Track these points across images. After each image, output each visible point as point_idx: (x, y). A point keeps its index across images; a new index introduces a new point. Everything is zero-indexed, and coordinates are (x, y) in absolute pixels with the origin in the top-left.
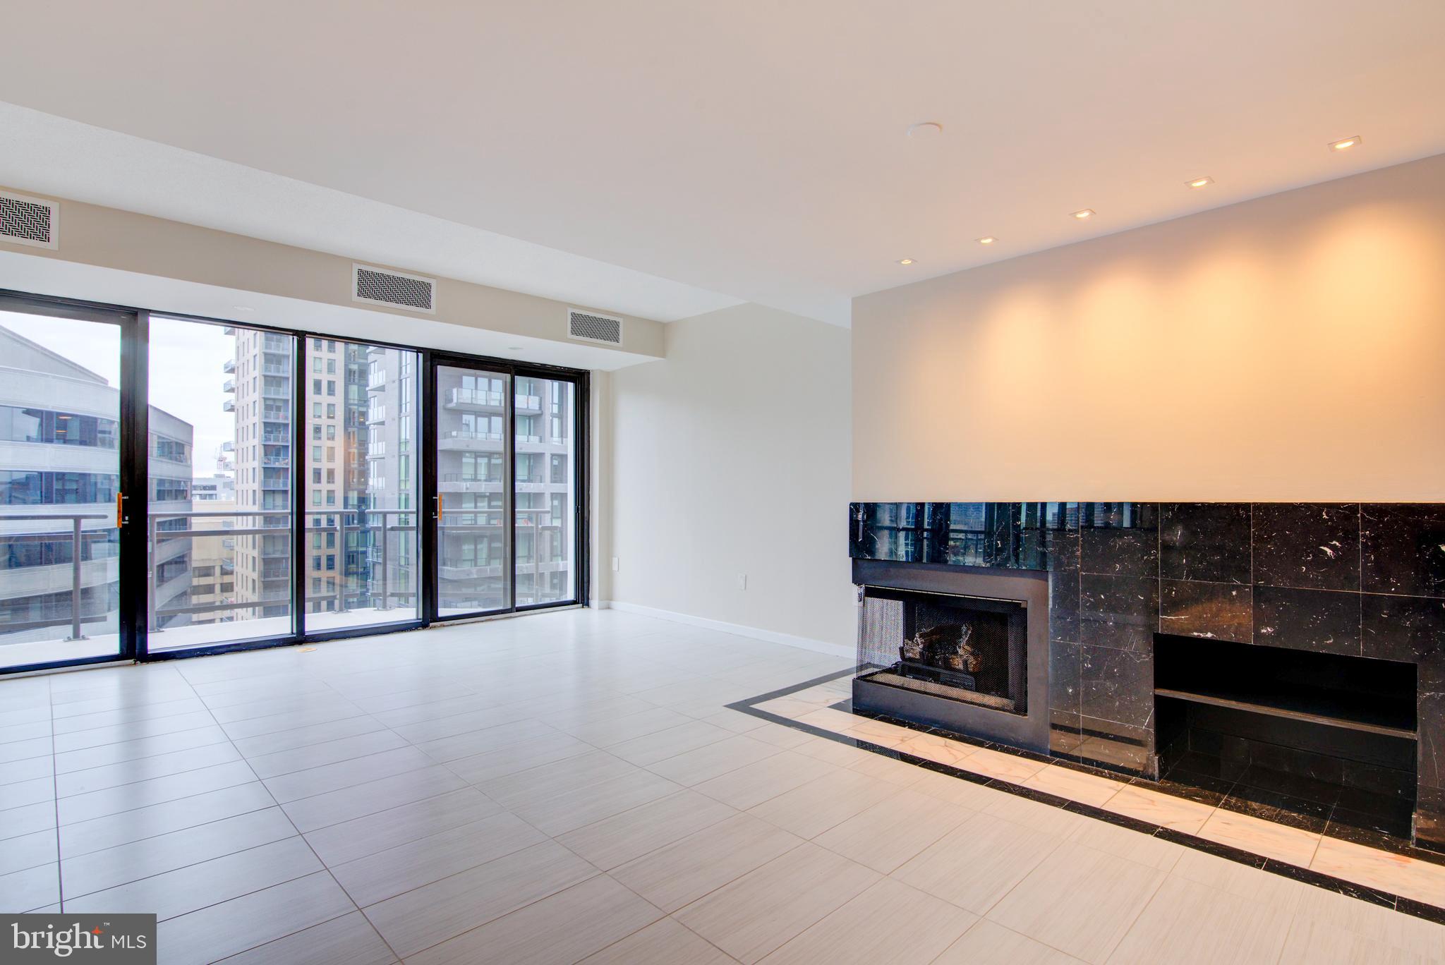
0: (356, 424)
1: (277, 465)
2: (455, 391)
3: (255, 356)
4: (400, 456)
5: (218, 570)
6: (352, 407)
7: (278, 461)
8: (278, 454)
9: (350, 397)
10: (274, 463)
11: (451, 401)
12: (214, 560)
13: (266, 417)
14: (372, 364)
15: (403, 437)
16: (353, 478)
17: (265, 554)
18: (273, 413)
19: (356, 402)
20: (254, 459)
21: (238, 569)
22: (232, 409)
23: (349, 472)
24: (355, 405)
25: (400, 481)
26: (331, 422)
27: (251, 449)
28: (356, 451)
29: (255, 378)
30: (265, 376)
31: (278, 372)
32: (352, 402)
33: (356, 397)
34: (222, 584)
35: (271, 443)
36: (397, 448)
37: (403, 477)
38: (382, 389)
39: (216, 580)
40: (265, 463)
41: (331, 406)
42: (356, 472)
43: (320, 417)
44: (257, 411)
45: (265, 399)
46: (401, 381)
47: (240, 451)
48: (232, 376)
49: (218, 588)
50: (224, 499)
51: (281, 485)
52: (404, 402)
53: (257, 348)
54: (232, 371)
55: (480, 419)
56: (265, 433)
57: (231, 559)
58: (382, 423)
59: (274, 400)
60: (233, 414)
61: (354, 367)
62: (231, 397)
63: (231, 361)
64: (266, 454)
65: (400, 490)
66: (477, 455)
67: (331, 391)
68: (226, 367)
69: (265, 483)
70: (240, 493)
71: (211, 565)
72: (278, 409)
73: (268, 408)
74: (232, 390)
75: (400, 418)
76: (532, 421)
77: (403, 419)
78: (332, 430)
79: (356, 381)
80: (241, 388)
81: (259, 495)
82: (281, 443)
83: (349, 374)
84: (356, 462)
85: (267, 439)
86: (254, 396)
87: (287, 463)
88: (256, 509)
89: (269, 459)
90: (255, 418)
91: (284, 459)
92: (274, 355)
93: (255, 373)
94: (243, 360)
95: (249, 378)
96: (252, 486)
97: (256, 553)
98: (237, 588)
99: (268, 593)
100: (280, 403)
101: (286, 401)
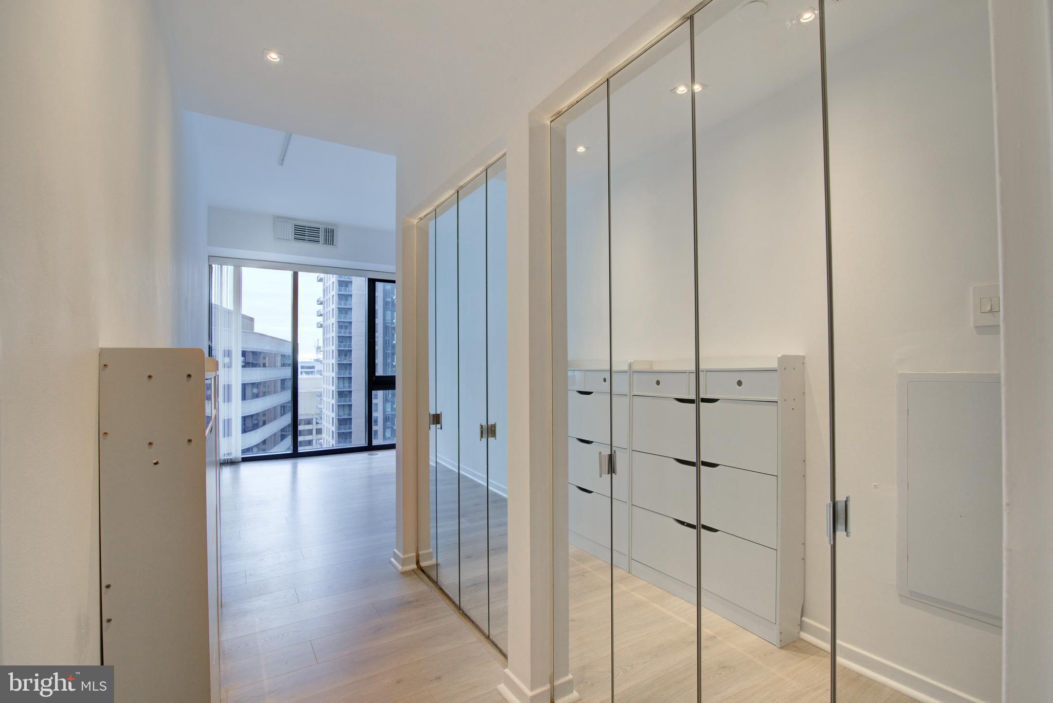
1: (345, 362)
3: (333, 295)
5: (314, 421)
7: (346, 359)
8: (346, 355)
10: (344, 360)
12: (313, 415)
13: (339, 333)
16: (389, 368)
17: (339, 416)
18: (343, 331)
20: (333, 358)
21: (324, 423)
22: (321, 326)
23: (386, 365)
27: (331, 351)
29: (333, 309)
30: (339, 308)
31: (346, 305)
32: (388, 321)
34: (316, 429)
35: (342, 348)
40: (339, 361)
42: (390, 365)
44: (334, 329)
45: (339, 322)
47: (325, 353)
48: (321, 307)
49: (314, 432)
51: (348, 374)
53: (334, 291)
54: (321, 303)
56: (339, 342)
57: (321, 418)
59: (343, 322)
60: (321, 329)
61: (389, 300)
62: (321, 319)
63: (320, 298)
64: (339, 356)
68: (318, 302)
69: (339, 373)
70: (325, 377)
71: (311, 417)
72: (346, 328)
73: (340, 327)
74: (321, 315)
79: (390, 308)
80: (326, 315)
81: (335, 380)
82: (347, 349)
85: (340, 346)
86: (333, 320)
87: (351, 361)
88: (334, 388)
89: (341, 358)
90: (333, 334)
91: (349, 358)
92: (344, 295)
93: (333, 306)
94: (327, 297)
95: (330, 309)
96: (332, 374)
97: (333, 415)
98: (324, 435)
99: (340, 440)
100: (347, 324)
101: (350, 323)
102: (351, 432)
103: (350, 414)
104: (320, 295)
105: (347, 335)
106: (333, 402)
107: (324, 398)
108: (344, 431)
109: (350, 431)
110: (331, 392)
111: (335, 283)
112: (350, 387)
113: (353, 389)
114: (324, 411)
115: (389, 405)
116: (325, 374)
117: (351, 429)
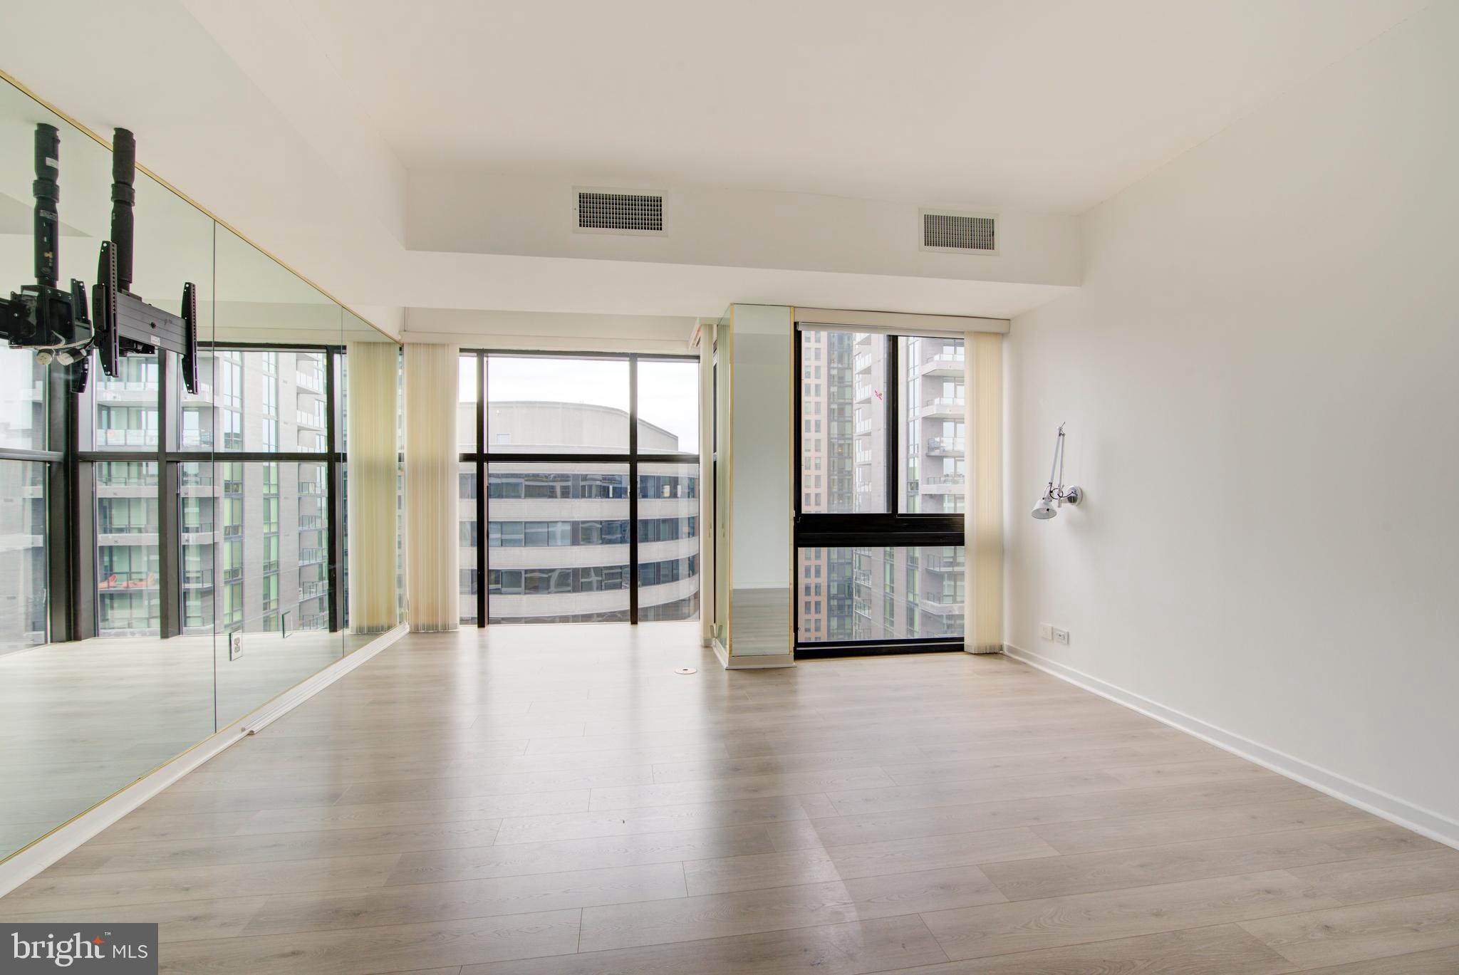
0: (836, 455)
6: (832, 440)
9: (832, 432)
14: (857, 412)
19: (836, 436)
24: (835, 438)
26: (818, 454)
28: (836, 477)
33: (836, 432)
43: (809, 450)
67: (818, 428)
78: (818, 461)
83: (831, 411)
84: (836, 487)
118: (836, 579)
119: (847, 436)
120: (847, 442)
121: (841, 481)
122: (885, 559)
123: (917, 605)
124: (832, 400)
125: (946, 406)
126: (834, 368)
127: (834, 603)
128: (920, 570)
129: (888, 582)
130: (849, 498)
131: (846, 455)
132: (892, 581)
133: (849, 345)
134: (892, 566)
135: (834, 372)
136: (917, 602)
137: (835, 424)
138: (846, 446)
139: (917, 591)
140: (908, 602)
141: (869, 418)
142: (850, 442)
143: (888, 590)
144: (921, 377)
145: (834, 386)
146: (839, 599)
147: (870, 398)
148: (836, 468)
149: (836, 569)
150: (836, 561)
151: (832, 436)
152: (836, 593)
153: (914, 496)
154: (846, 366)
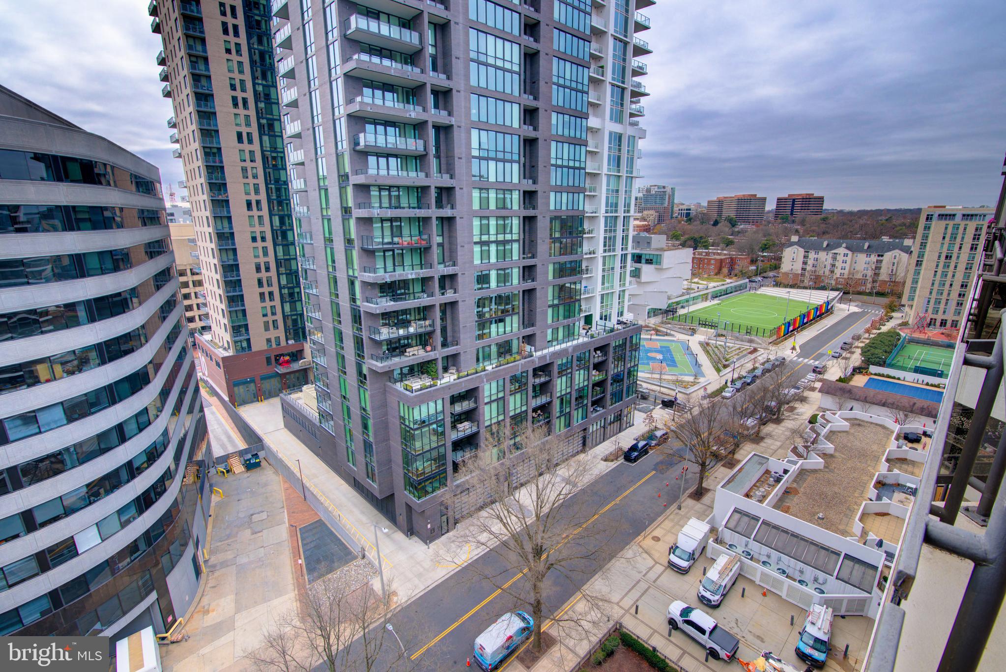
0: (271, 166)
1: (220, 198)
2: (362, 135)
3: (190, 113)
4: (320, 190)
5: (189, 272)
6: (266, 153)
7: (220, 194)
8: (219, 190)
9: (264, 145)
10: (218, 196)
11: (358, 144)
12: (186, 265)
13: (206, 161)
15: (321, 173)
17: (223, 262)
18: (211, 159)
19: (269, 149)
20: (203, 194)
21: (204, 271)
22: (180, 156)
23: (272, 202)
24: (268, 151)
25: (322, 209)
26: (253, 165)
27: (199, 186)
28: (273, 186)
29: (193, 131)
30: (201, 130)
31: (210, 125)
33: (268, 145)
34: (193, 281)
35: (214, 181)
36: (317, 183)
37: (324, 206)
38: (298, 136)
39: (189, 278)
40: (211, 196)
41: (252, 153)
43: (245, 161)
44: (199, 157)
45: (204, 148)
46: (314, 129)
47: (192, 188)
48: (175, 131)
49: (191, 284)
50: (182, 223)
51: (226, 213)
52: (318, 145)
53: (191, 107)
54: (174, 126)
55: (380, 159)
56: (208, 173)
58: (302, 164)
59: (210, 148)
60: (181, 160)
61: (264, 121)
62: (177, 146)
63: (172, 118)
64: (211, 190)
65: (322, 216)
66: (381, 188)
67: (250, 141)
68: (169, 123)
69: (214, 212)
70: (197, 218)
71: (184, 268)
72: (214, 155)
73: (207, 154)
74: (177, 141)
75: (317, 159)
76: (418, 161)
77: (320, 160)
78: (255, 171)
79: (266, 132)
80: (184, 140)
81: (211, 220)
82: (220, 182)
83: (261, 127)
85: (210, 178)
86: (195, 146)
87: (227, 197)
88: (211, 230)
89: (214, 194)
90: (199, 163)
91: (225, 194)
92: (205, 112)
93: (193, 127)
94: (181, 117)
95: (189, 131)
96: (206, 213)
97: (216, 261)
98: (206, 285)
99: (229, 289)
100: (215, 150)
101: (219, 149)
102: (240, 280)
103: (236, 259)
104: (171, 114)
105: (218, 164)
106: (213, 246)
107: (199, 243)
108: (232, 279)
109: (238, 278)
110: (207, 235)
111: (190, 97)
112: (231, 228)
113: (235, 230)
114: (202, 258)
115: (280, 249)
116: (195, 214)
117: (239, 276)
118: (284, 272)
119: (279, 150)
120: (280, 155)
121: (278, 190)
122: (325, 244)
123: (357, 277)
124: (260, 115)
125: (367, 104)
126: (259, 84)
127: (286, 291)
128: (356, 248)
129: (330, 263)
130: (287, 204)
131: (280, 167)
132: (333, 261)
133: (270, 63)
134: (332, 249)
135: (260, 88)
136: (356, 275)
137: (266, 139)
138: (279, 159)
139: (356, 267)
140: (349, 276)
141: (297, 120)
142: (282, 155)
143: (331, 269)
144: (342, 76)
145: (261, 102)
146: (289, 288)
147: (296, 100)
148: (272, 178)
149: (283, 264)
150: (282, 257)
151: (265, 149)
152: (285, 283)
153: (345, 187)
154: (270, 83)
